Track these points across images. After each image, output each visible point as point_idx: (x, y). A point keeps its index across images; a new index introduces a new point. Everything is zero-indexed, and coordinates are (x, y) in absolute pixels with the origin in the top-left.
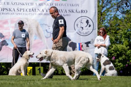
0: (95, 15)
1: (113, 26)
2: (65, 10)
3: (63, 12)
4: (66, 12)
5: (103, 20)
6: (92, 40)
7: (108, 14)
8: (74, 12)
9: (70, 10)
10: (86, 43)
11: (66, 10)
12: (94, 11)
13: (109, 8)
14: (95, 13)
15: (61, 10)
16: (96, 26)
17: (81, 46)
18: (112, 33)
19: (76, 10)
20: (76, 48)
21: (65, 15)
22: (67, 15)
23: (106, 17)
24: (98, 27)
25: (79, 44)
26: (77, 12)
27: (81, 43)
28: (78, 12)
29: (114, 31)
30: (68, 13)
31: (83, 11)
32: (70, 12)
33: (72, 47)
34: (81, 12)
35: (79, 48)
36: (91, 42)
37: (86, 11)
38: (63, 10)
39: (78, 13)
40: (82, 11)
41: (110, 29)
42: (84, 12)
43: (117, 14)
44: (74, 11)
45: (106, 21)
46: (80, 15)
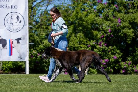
0: (26, 11)
1: (44, 22)
5: (34, 15)
6: (23, 36)
7: (39, 9)
10: (16, 40)
12: (25, 7)
13: (40, 3)
14: (26, 8)
16: (26, 22)
17: (11, 43)
18: (43, 28)
19: (6, 6)
20: (6, 45)
23: (37, 12)
24: (29, 22)
25: (9, 40)
27: (11, 40)
28: (8, 7)
29: (45, 27)
31: (13, 6)
33: (2, 44)
34: (11, 7)
35: (10, 44)
36: (22, 39)
37: (16, 7)
39: (8, 9)
40: (12, 6)
41: (41, 25)
42: (14, 7)
43: (47, 9)
44: (4, 7)
45: (37, 16)
46: (10, 10)
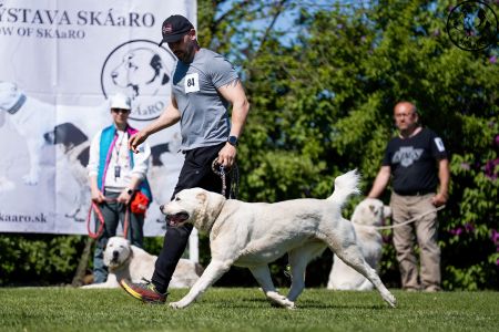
2: (61, 13)
3: (55, 21)
4: (69, 23)
6: (176, 137)
7: (240, 28)
8: (99, 23)
9: (82, 15)
11: (65, 13)
15: (48, 12)
18: (258, 105)
19: (110, 15)
21: (65, 36)
22: (72, 34)
23: (233, 39)
26: (112, 20)
28: (116, 22)
29: (264, 101)
30: (74, 27)
31: (138, 16)
32: (82, 21)
34: (128, 21)
36: (171, 148)
37: (148, 20)
38: (52, 14)
39: (116, 28)
40: (134, 17)
41: (250, 92)
42: (140, 21)
43: (276, 27)
44: (102, 18)
45: (232, 59)
46: (125, 33)
